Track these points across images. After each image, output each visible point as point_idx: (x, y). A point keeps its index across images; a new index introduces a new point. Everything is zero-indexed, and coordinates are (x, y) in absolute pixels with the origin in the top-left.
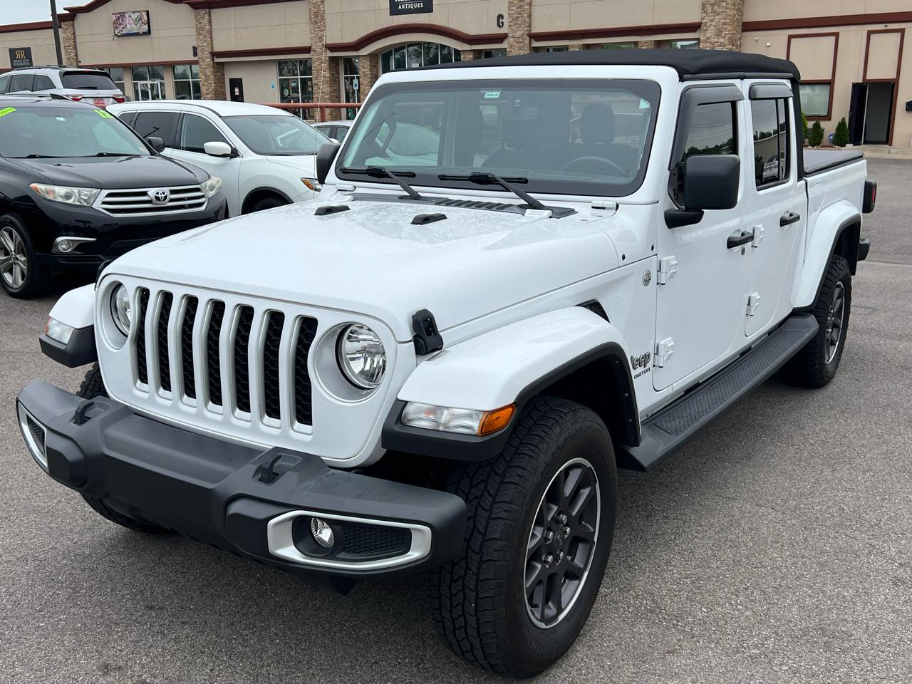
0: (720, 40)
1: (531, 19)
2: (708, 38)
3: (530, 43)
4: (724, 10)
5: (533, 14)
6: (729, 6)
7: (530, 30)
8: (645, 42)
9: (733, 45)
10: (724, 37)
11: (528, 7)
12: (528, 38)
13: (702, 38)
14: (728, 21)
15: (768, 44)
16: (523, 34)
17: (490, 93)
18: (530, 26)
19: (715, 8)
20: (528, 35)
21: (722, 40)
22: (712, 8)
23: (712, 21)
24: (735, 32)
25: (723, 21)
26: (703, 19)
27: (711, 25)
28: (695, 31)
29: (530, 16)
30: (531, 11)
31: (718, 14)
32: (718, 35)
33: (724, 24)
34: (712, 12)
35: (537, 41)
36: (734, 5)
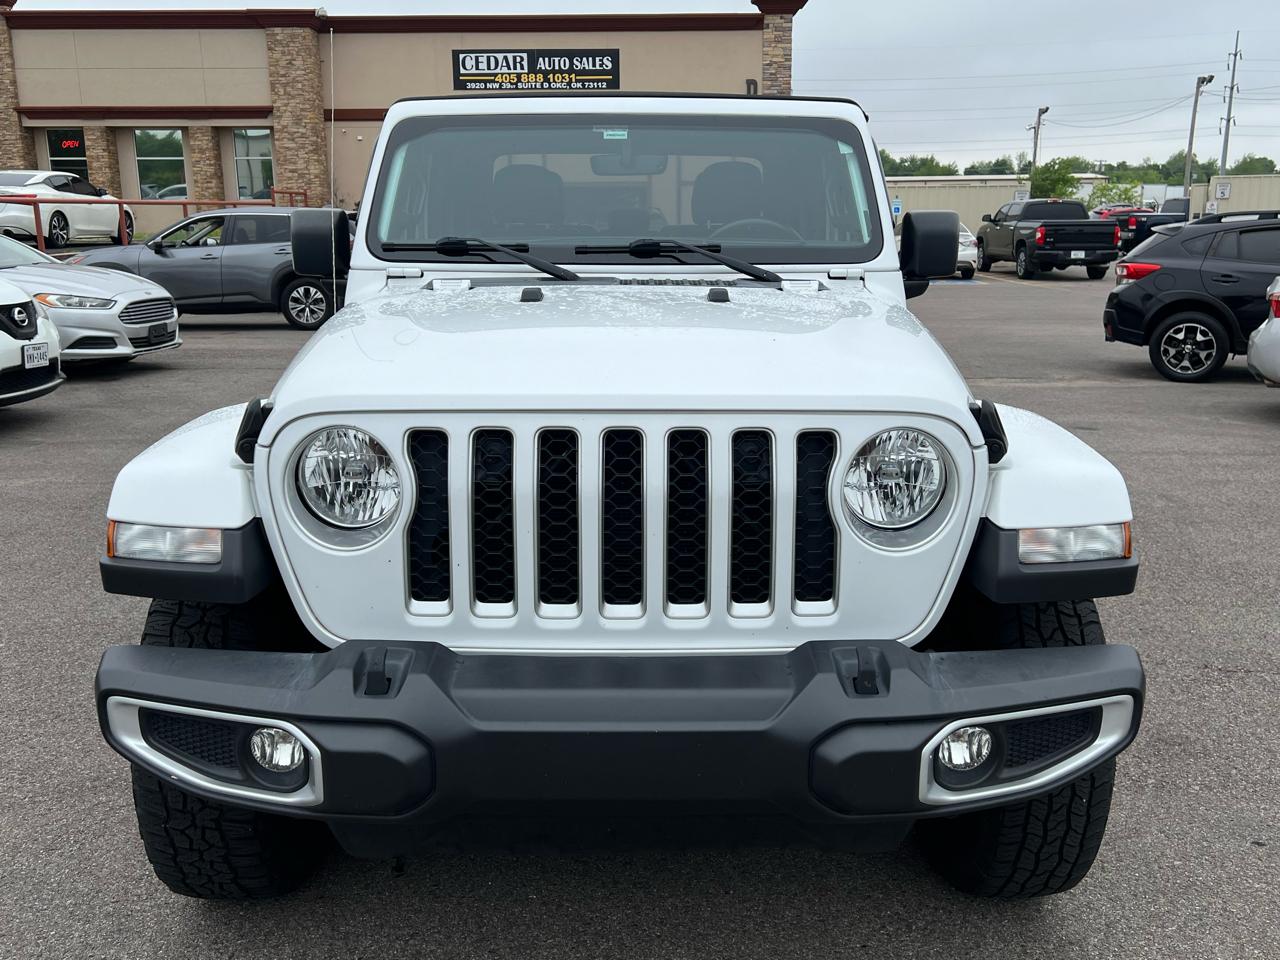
0: (300, 130)
1: (16, 88)
2: (285, 127)
3: (20, 121)
4: (301, 92)
5: (18, 80)
6: (307, 88)
7: (18, 103)
8: (199, 128)
9: (318, 137)
10: (305, 127)
11: (9, 70)
12: (15, 114)
13: (277, 126)
14: (308, 106)
15: (360, 138)
16: (7, 108)
17: (611, 133)
18: (16, 96)
19: (289, 89)
20: (15, 109)
21: (302, 130)
22: (285, 90)
23: (286, 105)
24: (317, 121)
25: (301, 106)
26: (274, 102)
27: (285, 111)
28: (266, 117)
29: (14, 83)
30: (14, 76)
31: (293, 97)
32: (297, 124)
33: (302, 110)
34: (285, 94)
35: (30, 118)
36: (312, 87)
